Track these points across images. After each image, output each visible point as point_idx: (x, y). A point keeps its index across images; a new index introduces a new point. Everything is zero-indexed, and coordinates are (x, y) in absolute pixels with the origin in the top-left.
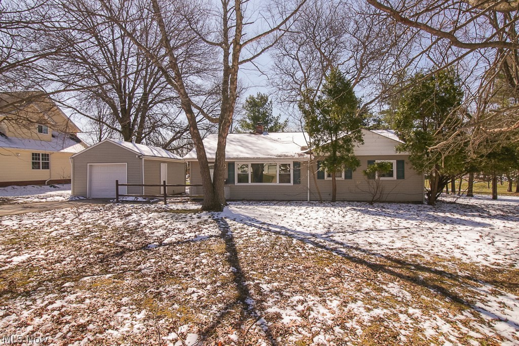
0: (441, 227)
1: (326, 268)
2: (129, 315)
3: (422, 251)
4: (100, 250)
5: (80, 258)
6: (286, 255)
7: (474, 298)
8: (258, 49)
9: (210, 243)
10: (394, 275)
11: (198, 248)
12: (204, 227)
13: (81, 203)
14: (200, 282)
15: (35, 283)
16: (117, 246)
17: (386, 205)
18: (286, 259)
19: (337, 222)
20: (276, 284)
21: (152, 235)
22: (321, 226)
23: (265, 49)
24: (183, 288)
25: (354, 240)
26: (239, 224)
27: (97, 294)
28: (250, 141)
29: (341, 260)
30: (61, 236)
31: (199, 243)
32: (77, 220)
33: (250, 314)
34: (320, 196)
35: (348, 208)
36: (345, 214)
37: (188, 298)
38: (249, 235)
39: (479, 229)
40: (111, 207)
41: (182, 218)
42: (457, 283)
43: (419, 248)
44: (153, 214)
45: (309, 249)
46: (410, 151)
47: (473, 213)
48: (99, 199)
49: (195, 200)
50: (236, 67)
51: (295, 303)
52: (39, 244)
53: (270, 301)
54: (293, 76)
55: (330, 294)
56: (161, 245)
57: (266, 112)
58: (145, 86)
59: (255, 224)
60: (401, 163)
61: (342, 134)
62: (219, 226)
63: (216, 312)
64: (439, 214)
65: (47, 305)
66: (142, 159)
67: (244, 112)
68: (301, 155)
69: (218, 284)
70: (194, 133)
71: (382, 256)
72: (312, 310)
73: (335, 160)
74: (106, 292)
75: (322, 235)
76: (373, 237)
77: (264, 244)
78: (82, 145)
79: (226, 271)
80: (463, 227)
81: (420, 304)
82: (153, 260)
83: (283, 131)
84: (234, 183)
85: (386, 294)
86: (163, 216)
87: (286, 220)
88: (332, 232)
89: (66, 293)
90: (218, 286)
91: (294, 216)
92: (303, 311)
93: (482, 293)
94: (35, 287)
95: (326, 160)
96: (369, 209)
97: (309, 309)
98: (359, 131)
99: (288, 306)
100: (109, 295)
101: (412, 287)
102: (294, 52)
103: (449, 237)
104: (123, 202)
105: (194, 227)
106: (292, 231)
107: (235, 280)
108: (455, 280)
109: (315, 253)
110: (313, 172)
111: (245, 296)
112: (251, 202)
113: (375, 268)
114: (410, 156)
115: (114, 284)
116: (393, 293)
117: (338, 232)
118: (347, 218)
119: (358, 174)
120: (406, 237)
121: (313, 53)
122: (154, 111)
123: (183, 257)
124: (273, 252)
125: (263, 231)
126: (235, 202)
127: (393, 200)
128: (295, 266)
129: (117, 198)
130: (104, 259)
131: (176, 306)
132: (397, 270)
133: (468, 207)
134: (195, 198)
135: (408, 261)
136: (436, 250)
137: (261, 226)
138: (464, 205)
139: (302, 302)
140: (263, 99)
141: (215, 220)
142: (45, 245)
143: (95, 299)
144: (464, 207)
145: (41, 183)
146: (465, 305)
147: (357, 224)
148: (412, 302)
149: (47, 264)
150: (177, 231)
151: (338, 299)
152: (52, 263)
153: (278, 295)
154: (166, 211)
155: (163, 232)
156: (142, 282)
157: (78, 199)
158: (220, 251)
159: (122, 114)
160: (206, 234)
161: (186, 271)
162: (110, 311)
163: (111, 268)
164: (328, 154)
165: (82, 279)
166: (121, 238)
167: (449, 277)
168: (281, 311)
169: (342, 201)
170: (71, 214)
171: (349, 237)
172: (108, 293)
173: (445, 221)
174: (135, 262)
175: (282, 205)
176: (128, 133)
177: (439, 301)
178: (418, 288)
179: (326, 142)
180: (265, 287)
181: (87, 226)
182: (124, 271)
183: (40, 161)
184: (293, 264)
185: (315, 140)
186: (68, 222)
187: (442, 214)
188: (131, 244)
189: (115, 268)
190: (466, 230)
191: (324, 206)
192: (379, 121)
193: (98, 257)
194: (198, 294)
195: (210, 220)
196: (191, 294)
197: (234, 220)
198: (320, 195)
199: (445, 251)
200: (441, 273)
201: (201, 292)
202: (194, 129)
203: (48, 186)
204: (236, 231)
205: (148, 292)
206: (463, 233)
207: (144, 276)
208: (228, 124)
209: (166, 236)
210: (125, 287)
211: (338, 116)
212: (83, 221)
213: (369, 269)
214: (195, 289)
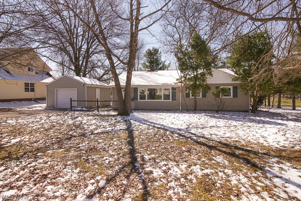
0: (256, 125)
1: (183, 148)
2: (71, 170)
3: (241, 139)
4: (59, 136)
5: (47, 141)
6: (162, 140)
7: (266, 165)
8: (151, 22)
9: (120, 133)
10: (221, 152)
11: (112, 136)
12: (118, 124)
13: (51, 111)
14: (111, 154)
15: (22, 153)
16: (68, 135)
17: (225, 113)
18: (161, 142)
19: (195, 122)
20: (153, 156)
21: (88, 129)
22: (185, 124)
23: (155, 22)
24: (101, 157)
25: (202, 132)
26: (138, 123)
27: (55, 159)
28: (147, 75)
29: (193, 143)
30: (38, 129)
31: (114, 133)
32: (48, 120)
33: (136, 171)
34: (187, 108)
35: (203, 114)
36: (201, 118)
37: (103, 162)
38: (142, 129)
39: (279, 126)
40: (68, 113)
41: (106, 120)
42: (257, 157)
43: (239, 137)
44: (90, 117)
45: (175, 137)
46: (240, 81)
47: (278, 118)
48: (62, 109)
49: (115, 110)
50: (136, 33)
51: (162, 165)
52: (26, 133)
53: (148, 164)
54: (173, 37)
55: (182, 161)
56: (92, 134)
57: (158, 58)
58: (88, 44)
59: (147, 123)
60: (235, 88)
61: (200, 71)
62: (126, 124)
63: (118, 170)
64: (257, 118)
65: (27, 165)
66: (85, 86)
67: (145, 58)
68: (176, 83)
69: (121, 155)
70: (113, 71)
71: (217, 141)
72: (171, 170)
73: (196, 86)
74: (59, 159)
75: (184, 129)
76: (214, 131)
77: (150, 134)
78: (53, 78)
79: (127, 149)
80: (270, 126)
81: (232, 167)
82: (87, 142)
83: (168, 70)
84: (138, 100)
85: (214, 162)
86: (96, 118)
87: (165, 121)
88: (191, 128)
89: (38, 159)
90: (121, 156)
91: (170, 119)
92: (165, 170)
93: (271, 162)
94: (22, 155)
95: (191, 86)
96: (215, 115)
97: (169, 169)
98: (210, 69)
99: (158, 167)
100: (61, 160)
101: (230, 158)
102: (173, 23)
103: (259, 131)
104: (75, 110)
105: (112, 124)
106: (167, 127)
107: (130, 153)
108: (256, 155)
109: (178, 139)
110: (183, 93)
111: (135, 162)
112: (147, 111)
113: (211, 148)
114: (241, 84)
115: (64, 154)
116: (218, 161)
117: (194, 128)
118: (201, 120)
119: (210, 94)
120: (233, 131)
121: (184, 23)
122: (93, 58)
123: (104, 141)
124: (154, 139)
125: (151, 127)
126: (138, 111)
127: (231, 110)
128: (165, 146)
129: (71, 108)
130: (60, 141)
131: (96, 166)
132: (224, 149)
133: (275, 114)
134: (115, 108)
135: (231, 144)
136: (249, 138)
137: (150, 124)
138: (274, 113)
139: (166, 165)
140: (156, 51)
141: (124, 121)
142: (29, 133)
143: (53, 162)
144: (273, 114)
145: (30, 100)
146: (259, 169)
147: (206, 123)
148: (228, 166)
149: (30, 143)
150: (102, 127)
151: (187, 164)
152: (32, 143)
153: (153, 161)
154: (97, 116)
155: (94, 127)
156: (79, 153)
157: (50, 109)
158: (124, 138)
159: (75, 61)
160: (118, 128)
161: (104, 148)
162: (61, 168)
163: (63, 146)
164: (192, 83)
165: (47, 152)
166: (71, 130)
167: (253, 154)
168: (153, 170)
169: (200, 110)
170: (45, 117)
171: (200, 130)
172: (61, 159)
173: (259, 122)
174: (77, 143)
175: (165, 112)
176: (78, 71)
177: (244, 166)
178: (233, 159)
179: (190, 76)
180: (147, 157)
181: (53, 124)
182: (71, 147)
183: (29, 87)
184: (165, 145)
185: (184, 75)
186: (43, 121)
187: (258, 118)
188: (76, 133)
189: (66, 146)
190: (271, 127)
191: (189, 113)
192: (224, 63)
193: (58, 140)
194: (109, 160)
195: (122, 121)
196: (105, 160)
197: (135, 121)
198: (187, 106)
199: (255, 139)
200: (249, 151)
201: (111, 159)
202: (113, 69)
203: (34, 102)
204: (136, 127)
205: (82, 158)
206: (268, 129)
207: (81, 150)
208: (132, 66)
209: (96, 129)
210: (70, 156)
211: (198, 61)
212: (51, 121)
213: (207, 148)
214: (108, 158)
